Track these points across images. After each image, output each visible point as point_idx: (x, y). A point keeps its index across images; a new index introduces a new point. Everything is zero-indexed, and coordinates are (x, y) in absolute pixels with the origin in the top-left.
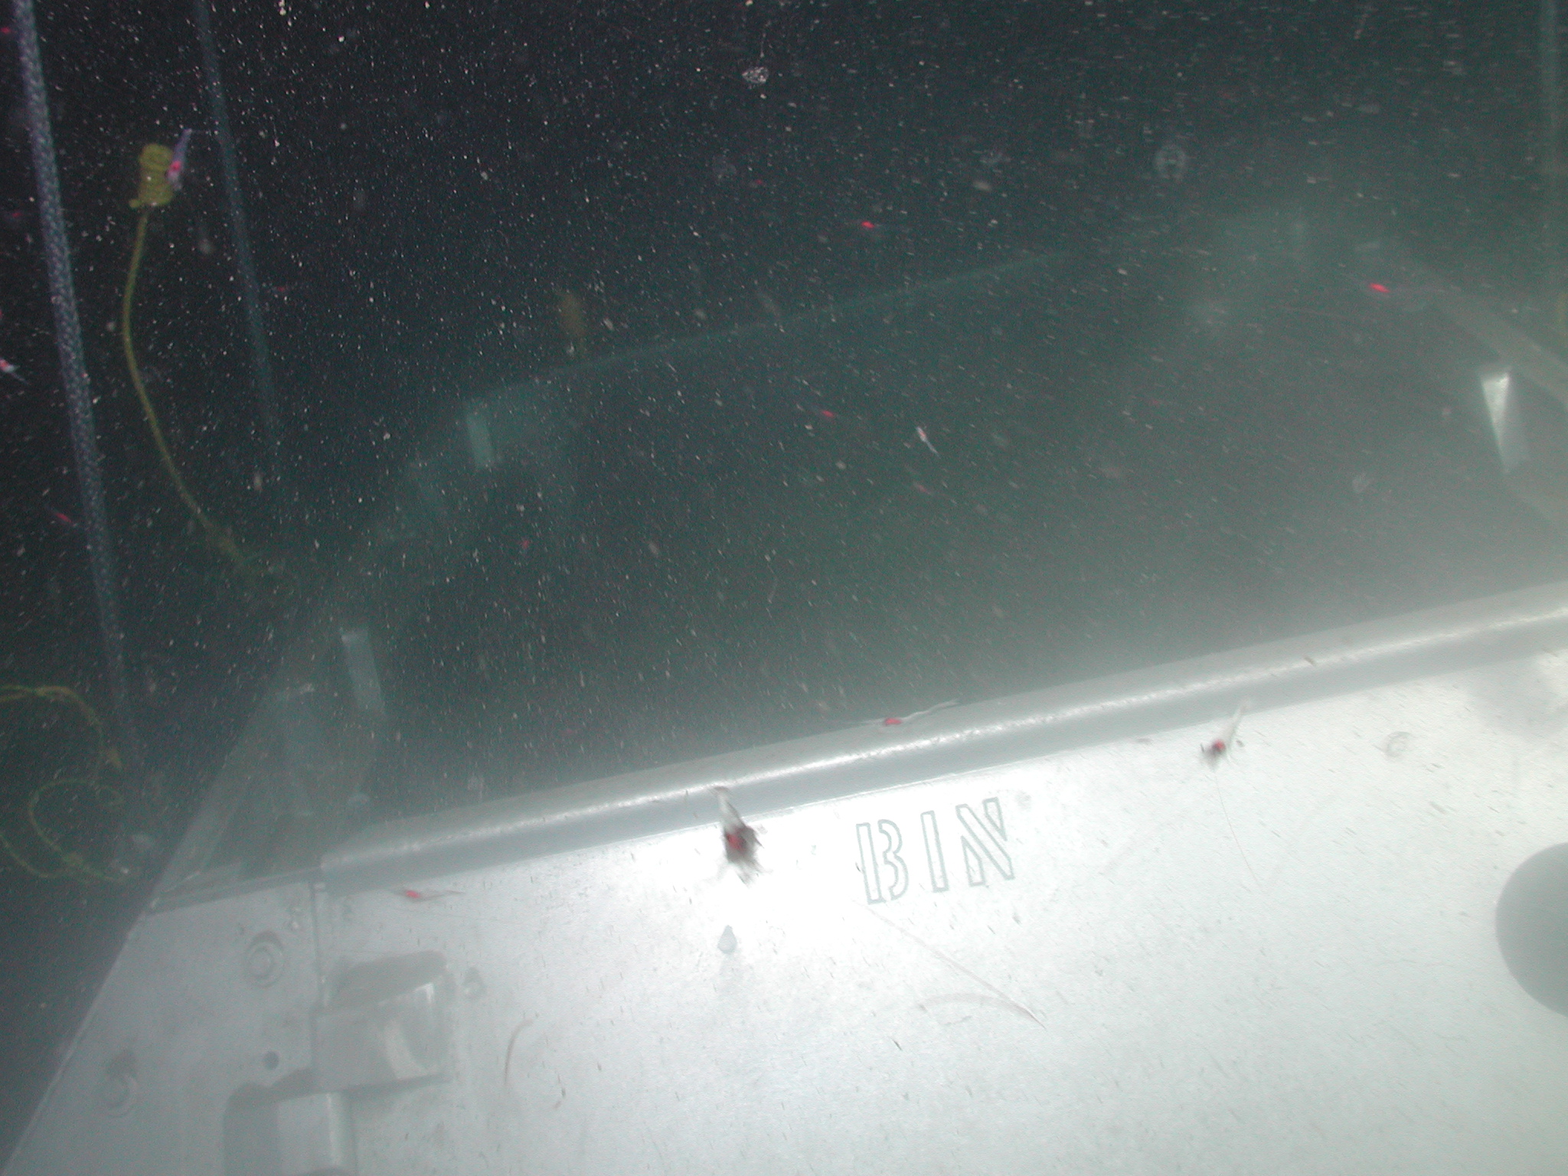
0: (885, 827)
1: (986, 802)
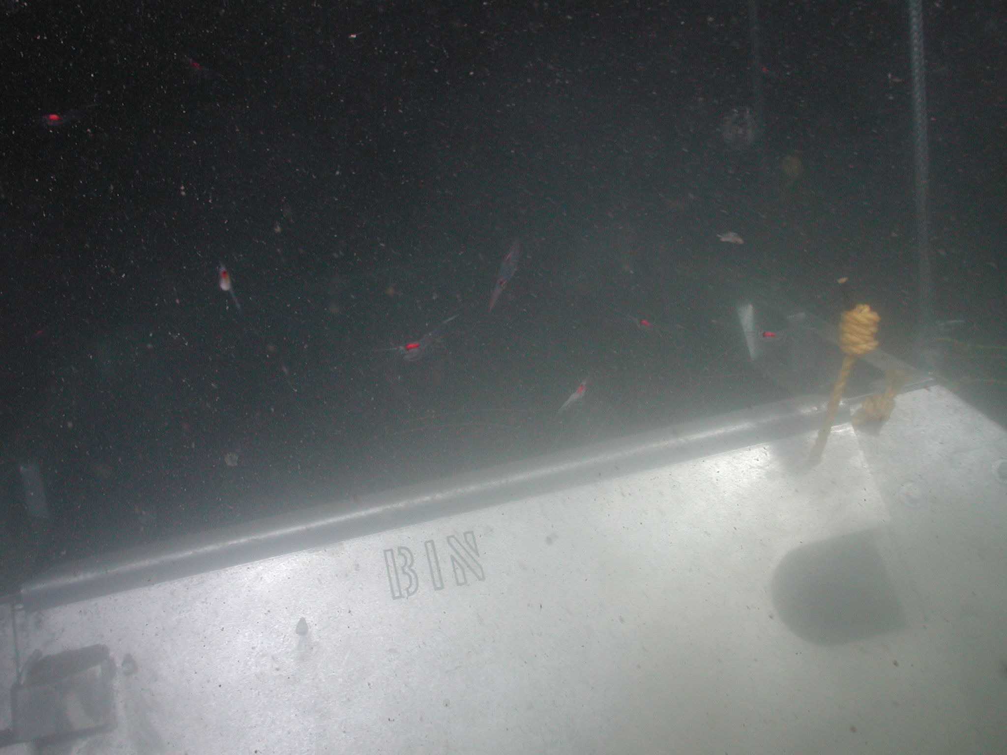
0: (403, 551)
1: (465, 534)
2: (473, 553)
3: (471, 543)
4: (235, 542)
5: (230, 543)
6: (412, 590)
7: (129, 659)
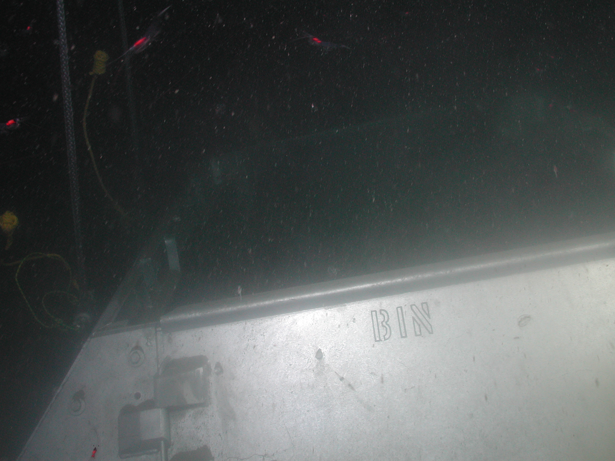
0: (382, 312)
1: (422, 304)
2: (426, 316)
3: (426, 309)
4: (282, 300)
5: (279, 300)
6: (387, 337)
7: (218, 365)
